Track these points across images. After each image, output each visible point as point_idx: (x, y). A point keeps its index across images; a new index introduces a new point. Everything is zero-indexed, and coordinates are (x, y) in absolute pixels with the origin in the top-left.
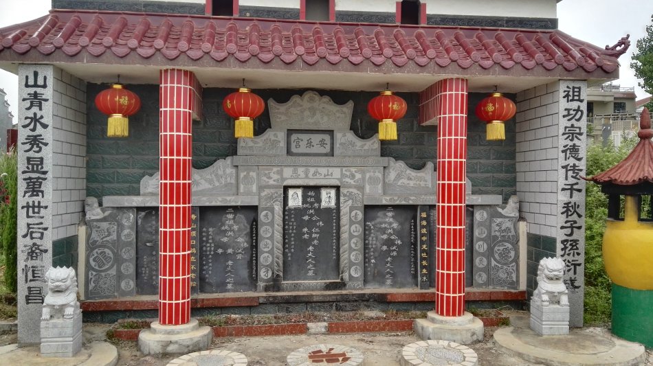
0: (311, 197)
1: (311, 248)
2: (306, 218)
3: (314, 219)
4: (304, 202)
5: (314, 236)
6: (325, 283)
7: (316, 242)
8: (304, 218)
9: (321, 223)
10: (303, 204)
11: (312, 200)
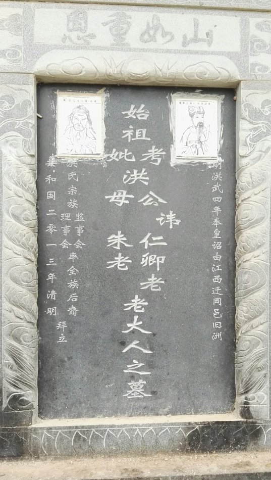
0: (137, 124)
1: (137, 304)
2: (120, 198)
3: (147, 201)
4: (113, 140)
5: (147, 260)
6: (189, 426)
7: (153, 282)
8: (113, 198)
9: (171, 216)
10: (108, 148)
11: (142, 134)
